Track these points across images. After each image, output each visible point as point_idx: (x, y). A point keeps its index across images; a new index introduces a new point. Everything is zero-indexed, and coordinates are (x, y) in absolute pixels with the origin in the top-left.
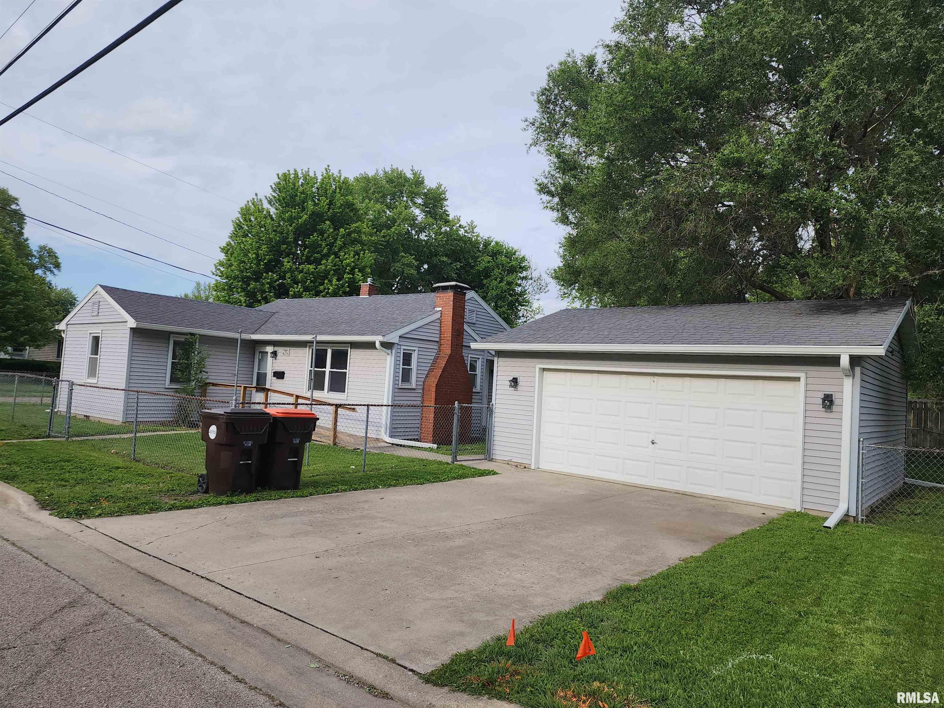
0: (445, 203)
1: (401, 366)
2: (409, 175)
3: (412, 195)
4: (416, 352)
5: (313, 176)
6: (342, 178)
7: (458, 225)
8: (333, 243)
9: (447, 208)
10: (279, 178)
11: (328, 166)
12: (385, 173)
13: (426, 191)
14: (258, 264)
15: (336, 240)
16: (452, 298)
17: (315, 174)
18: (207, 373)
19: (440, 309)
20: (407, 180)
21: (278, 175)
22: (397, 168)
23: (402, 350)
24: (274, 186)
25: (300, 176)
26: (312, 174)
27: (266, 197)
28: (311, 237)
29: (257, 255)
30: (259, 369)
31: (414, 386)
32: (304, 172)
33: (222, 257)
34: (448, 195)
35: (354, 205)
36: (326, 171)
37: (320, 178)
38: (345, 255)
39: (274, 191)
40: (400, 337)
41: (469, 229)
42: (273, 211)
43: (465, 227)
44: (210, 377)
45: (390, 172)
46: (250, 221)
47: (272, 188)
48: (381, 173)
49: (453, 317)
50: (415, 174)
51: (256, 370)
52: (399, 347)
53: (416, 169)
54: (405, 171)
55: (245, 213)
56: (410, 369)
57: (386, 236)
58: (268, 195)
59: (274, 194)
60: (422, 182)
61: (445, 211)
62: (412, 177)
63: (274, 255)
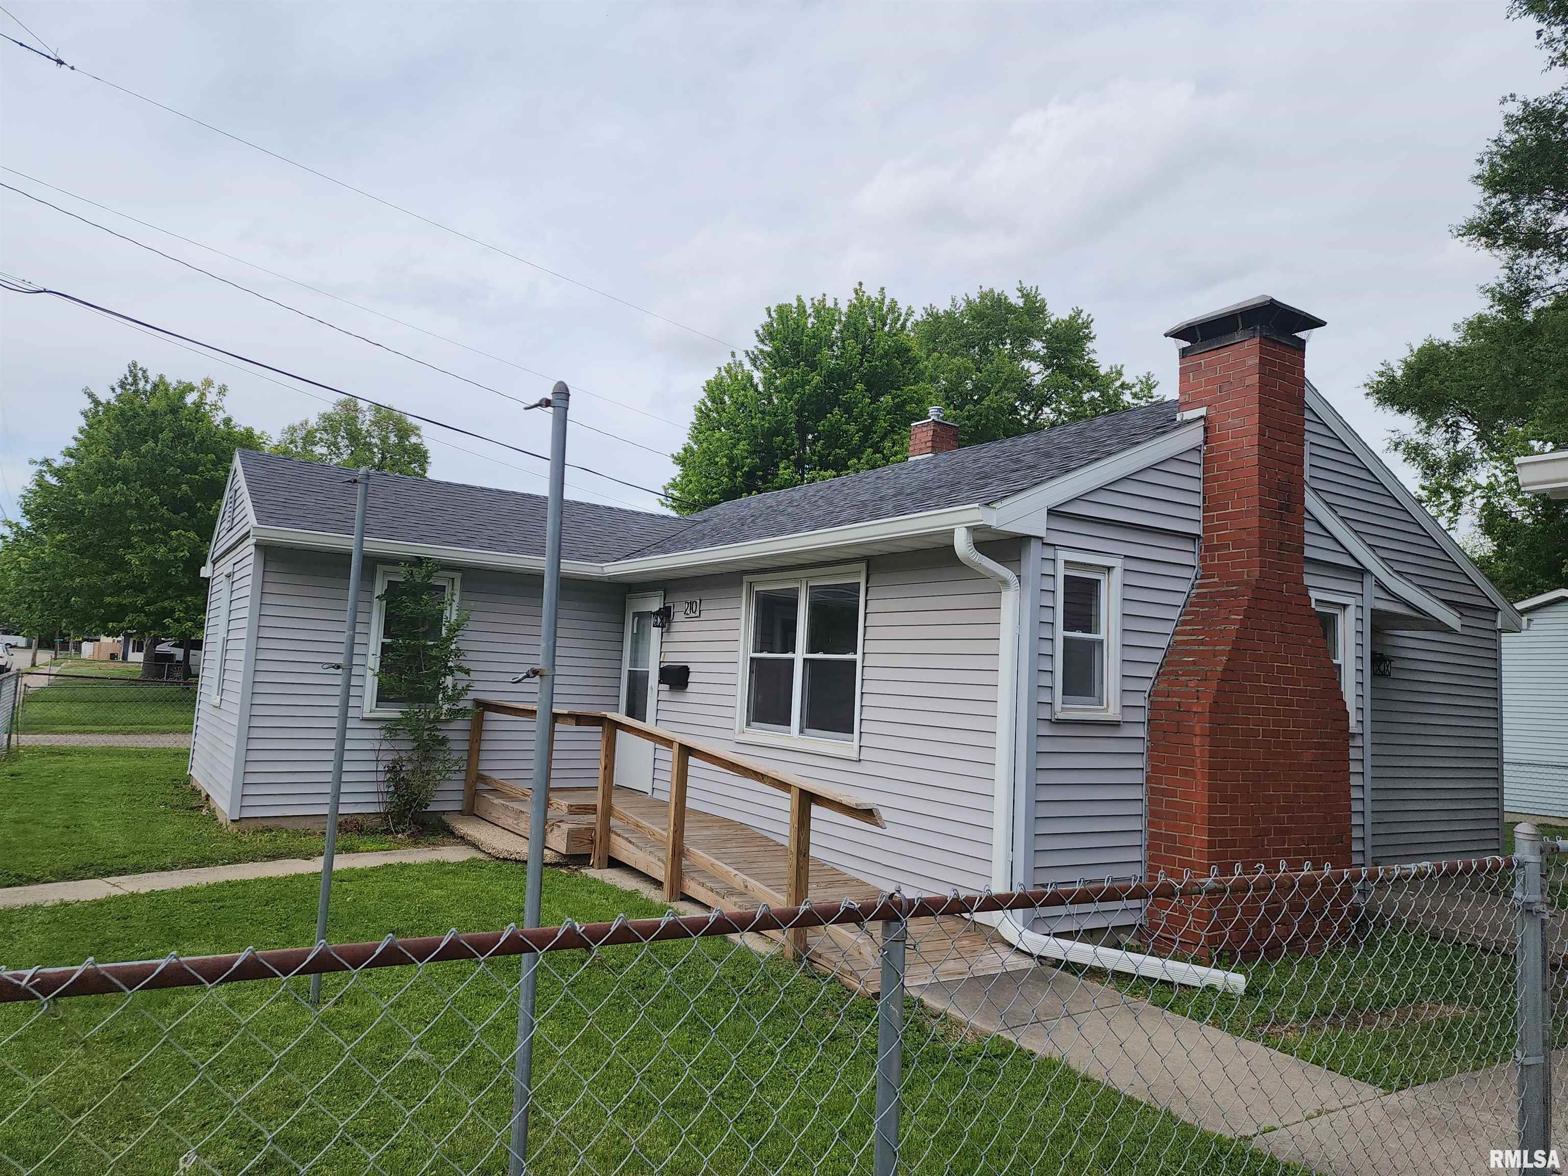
0: (1090, 345)
1: (1060, 633)
2: (1016, 300)
3: (1022, 336)
4: (1117, 575)
5: (832, 306)
6: (887, 301)
7: (1118, 384)
8: (871, 425)
9: (1092, 356)
10: (770, 315)
11: (861, 284)
12: (969, 302)
13: (1049, 326)
14: (732, 477)
15: (875, 419)
16: (1254, 361)
17: (836, 304)
18: (467, 672)
19: (1202, 411)
20: (1011, 309)
21: (769, 310)
22: (992, 291)
23: (1061, 565)
24: (761, 331)
25: (809, 311)
26: (830, 304)
27: (747, 352)
28: (829, 415)
29: (731, 459)
30: (634, 661)
31: (1112, 712)
32: (816, 303)
33: (676, 471)
34: (1095, 329)
35: (909, 351)
36: (857, 294)
37: (844, 308)
38: (893, 447)
39: (762, 341)
40: (1052, 513)
41: (1142, 390)
42: (757, 376)
43: (1133, 386)
44: (477, 686)
45: (978, 300)
46: (723, 402)
47: (758, 336)
48: (963, 305)
49: (1261, 433)
50: (1025, 296)
51: (626, 667)
52: (1049, 553)
53: (1027, 285)
54: (1005, 293)
55: (715, 390)
56: (1093, 643)
57: (973, 416)
58: (751, 348)
59: (761, 346)
60: (1042, 310)
61: (1090, 361)
62: (1020, 302)
63: (762, 459)
